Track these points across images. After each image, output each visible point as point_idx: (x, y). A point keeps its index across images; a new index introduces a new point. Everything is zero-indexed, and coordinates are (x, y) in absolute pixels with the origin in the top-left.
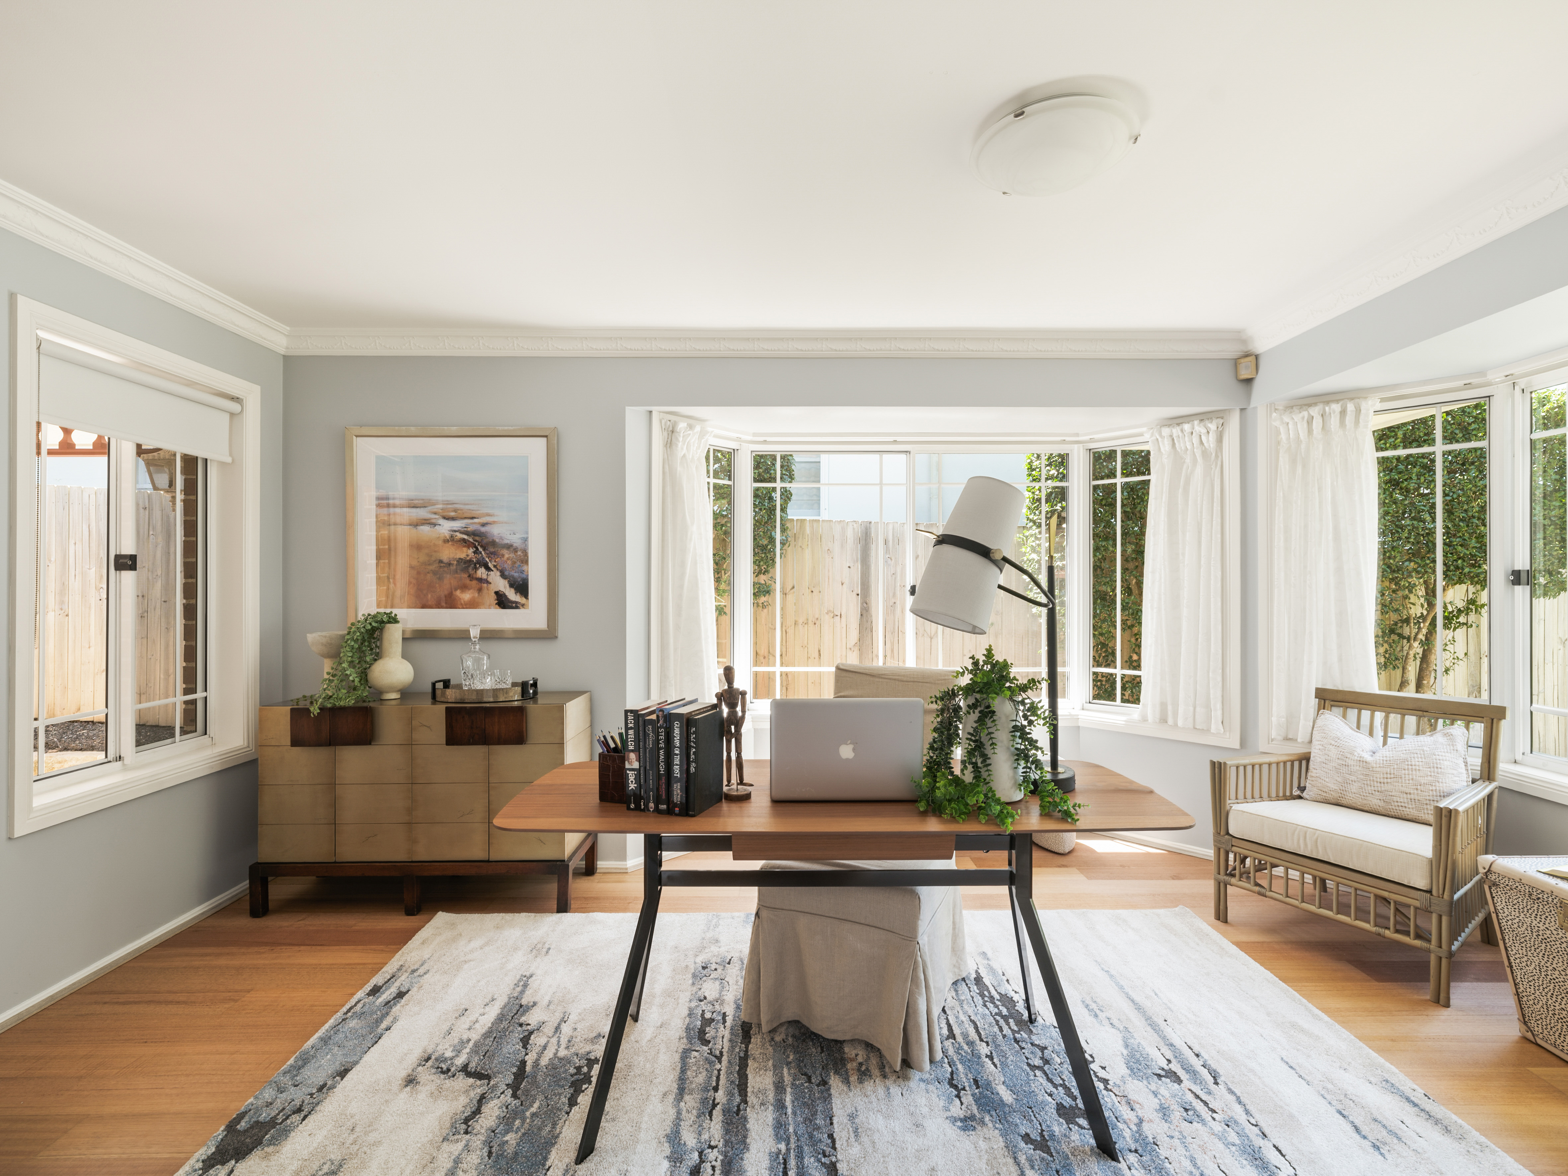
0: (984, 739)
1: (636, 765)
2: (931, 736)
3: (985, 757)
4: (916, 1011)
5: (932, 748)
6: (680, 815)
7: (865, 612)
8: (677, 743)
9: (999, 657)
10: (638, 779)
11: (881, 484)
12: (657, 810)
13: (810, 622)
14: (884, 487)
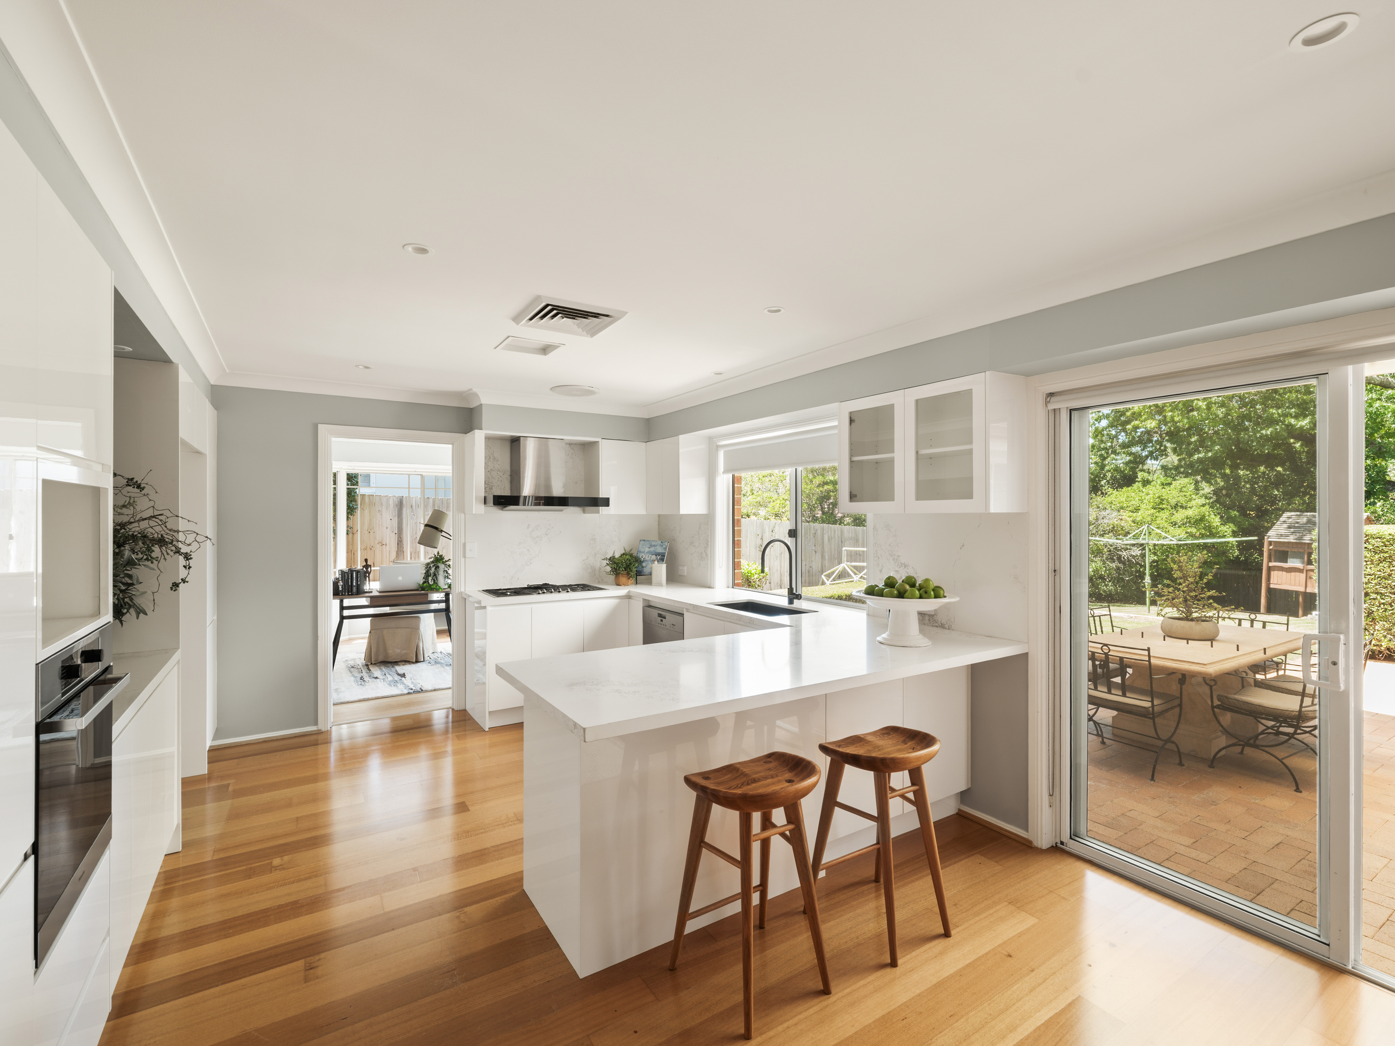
0: (437, 573)
1: (342, 584)
2: (423, 576)
3: (436, 577)
4: (419, 647)
5: (424, 578)
6: (355, 595)
7: (400, 542)
8: (354, 577)
9: (441, 554)
10: (342, 587)
11: (409, 488)
12: (348, 595)
13: (368, 548)
14: (410, 489)
